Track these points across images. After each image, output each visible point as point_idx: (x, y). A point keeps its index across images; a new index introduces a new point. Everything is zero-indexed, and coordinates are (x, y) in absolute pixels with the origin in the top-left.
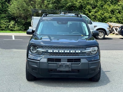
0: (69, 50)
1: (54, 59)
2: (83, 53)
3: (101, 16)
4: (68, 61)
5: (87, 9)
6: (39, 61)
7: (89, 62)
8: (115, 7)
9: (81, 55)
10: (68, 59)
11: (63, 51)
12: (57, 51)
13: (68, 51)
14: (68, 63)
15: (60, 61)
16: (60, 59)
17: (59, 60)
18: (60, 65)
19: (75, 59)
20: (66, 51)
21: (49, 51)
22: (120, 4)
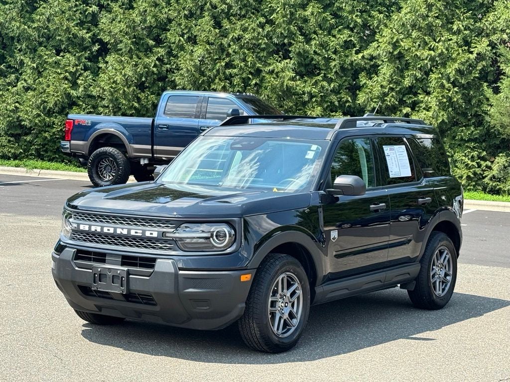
0: (127, 226)
1: (90, 253)
2: (166, 241)
4: (123, 264)
7: (181, 272)
9: (161, 248)
10: (124, 257)
11: (112, 230)
12: (99, 229)
13: (125, 232)
14: (120, 269)
15: (103, 261)
16: (104, 255)
17: (101, 257)
18: (100, 274)
19: (142, 259)
20: (119, 231)
21: (82, 227)
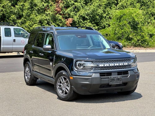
0: (118, 63)
1: (105, 73)
2: (129, 65)
3: (29, 28)
4: (118, 75)
5: (10, 20)
6: (91, 77)
8: (43, 17)
9: (128, 68)
10: (118, 73)
11: (113, 65)
12: (108, 65)
13: (118, 65)
14: (119, 76)
15: (111, 75)
16: (111, 73)
17: (109, 74)
18: (112, 79)
20: (116, 65)
21: (100, 66)
22: (48, 13)
